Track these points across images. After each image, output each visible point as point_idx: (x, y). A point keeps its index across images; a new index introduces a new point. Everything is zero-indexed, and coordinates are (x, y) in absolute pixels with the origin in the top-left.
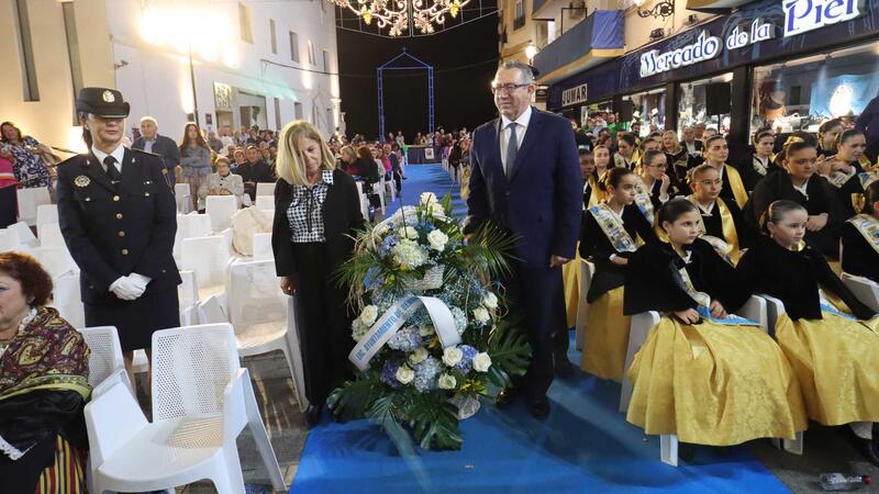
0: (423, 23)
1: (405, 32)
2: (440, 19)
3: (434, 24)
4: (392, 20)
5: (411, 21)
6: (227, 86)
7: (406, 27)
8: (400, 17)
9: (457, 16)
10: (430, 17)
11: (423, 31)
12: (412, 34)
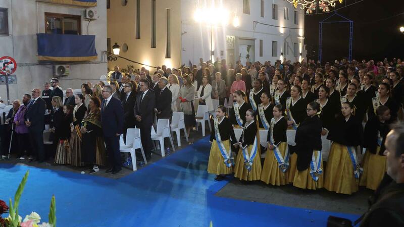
0: (324, 7)
1: (314, 11)
2: (333, 4)
3: (330, 7)
4: (308, 6)
5: (317, 6)
6: (233, 37)
7: (314, 9)
8: (312, 4)
9: (342, 2)
10: (328, 3)
11: (324, 11)
12: (317, 12)
